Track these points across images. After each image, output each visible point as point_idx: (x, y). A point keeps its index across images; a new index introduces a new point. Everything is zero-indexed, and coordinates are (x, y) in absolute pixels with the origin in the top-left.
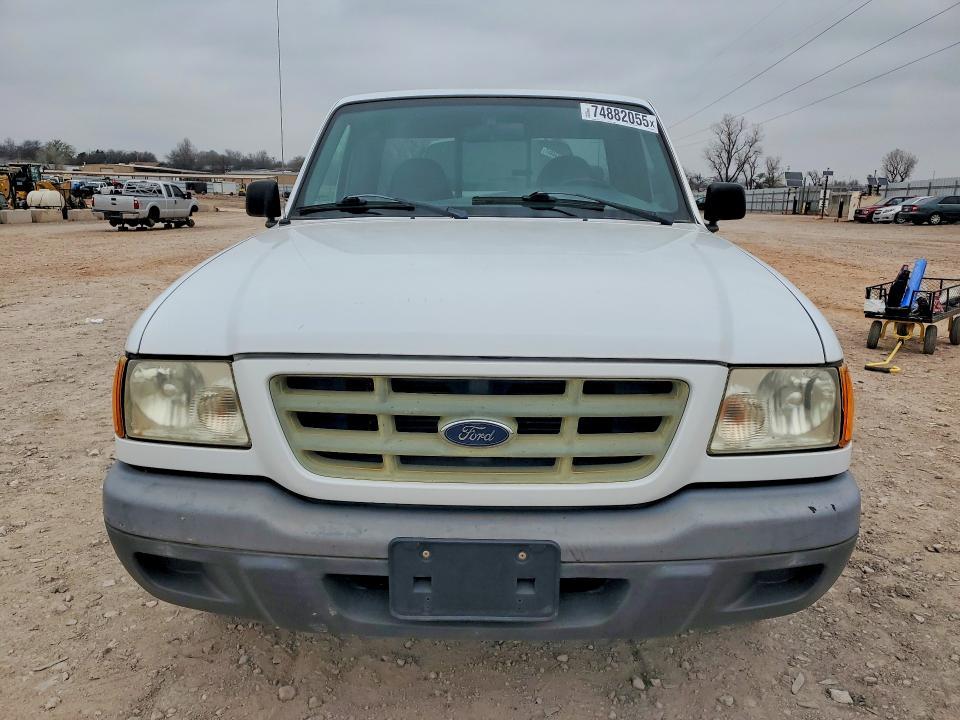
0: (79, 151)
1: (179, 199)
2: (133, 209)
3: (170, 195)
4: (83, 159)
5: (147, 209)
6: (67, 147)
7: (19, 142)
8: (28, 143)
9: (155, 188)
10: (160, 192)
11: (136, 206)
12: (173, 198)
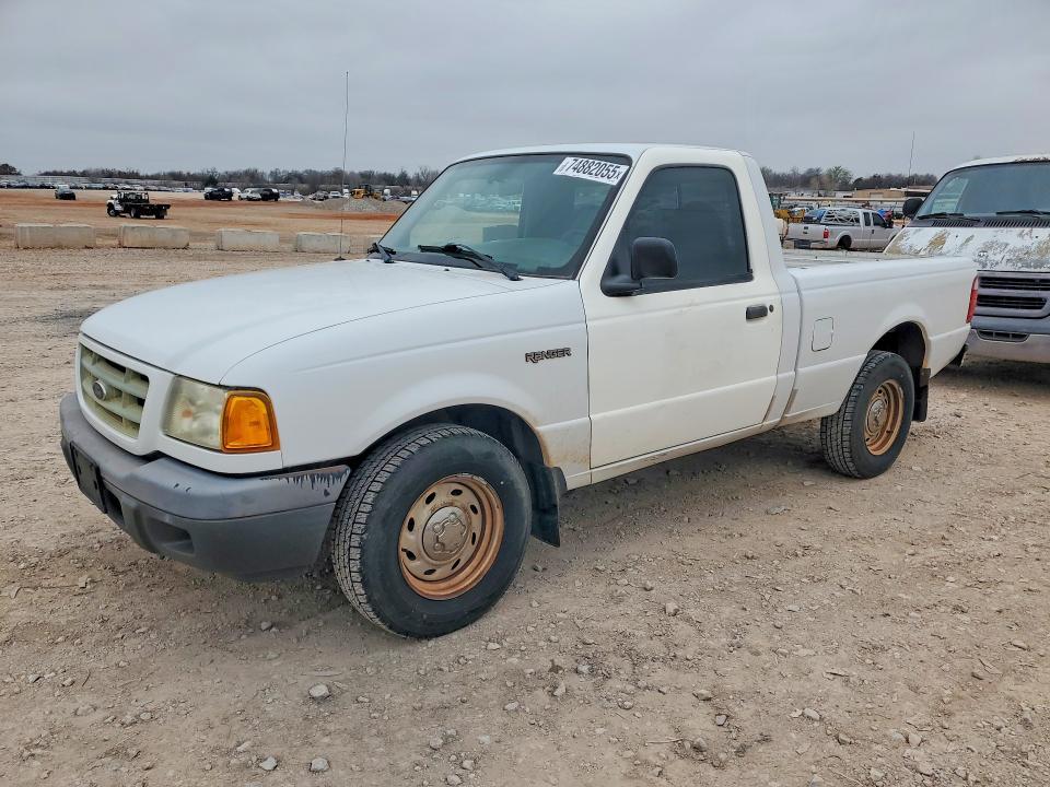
0: (856, 177)
1: (878, 228)
2: (821, 238)
3: (867, 224)
4: (861, 185)
5: (838, 238)
6: (846, 173)
7: (802, 171)
8: (810, 171)
9: (853, 217)
10: (857, 220)
11: (826, 235)
12: (872, 227)
